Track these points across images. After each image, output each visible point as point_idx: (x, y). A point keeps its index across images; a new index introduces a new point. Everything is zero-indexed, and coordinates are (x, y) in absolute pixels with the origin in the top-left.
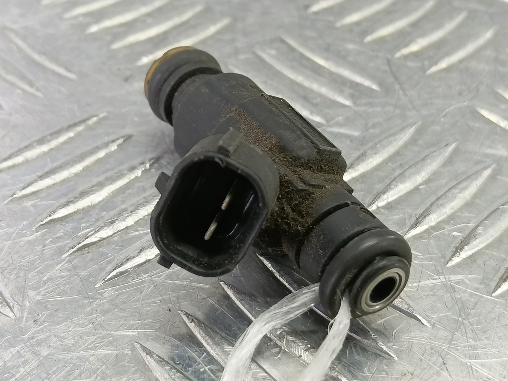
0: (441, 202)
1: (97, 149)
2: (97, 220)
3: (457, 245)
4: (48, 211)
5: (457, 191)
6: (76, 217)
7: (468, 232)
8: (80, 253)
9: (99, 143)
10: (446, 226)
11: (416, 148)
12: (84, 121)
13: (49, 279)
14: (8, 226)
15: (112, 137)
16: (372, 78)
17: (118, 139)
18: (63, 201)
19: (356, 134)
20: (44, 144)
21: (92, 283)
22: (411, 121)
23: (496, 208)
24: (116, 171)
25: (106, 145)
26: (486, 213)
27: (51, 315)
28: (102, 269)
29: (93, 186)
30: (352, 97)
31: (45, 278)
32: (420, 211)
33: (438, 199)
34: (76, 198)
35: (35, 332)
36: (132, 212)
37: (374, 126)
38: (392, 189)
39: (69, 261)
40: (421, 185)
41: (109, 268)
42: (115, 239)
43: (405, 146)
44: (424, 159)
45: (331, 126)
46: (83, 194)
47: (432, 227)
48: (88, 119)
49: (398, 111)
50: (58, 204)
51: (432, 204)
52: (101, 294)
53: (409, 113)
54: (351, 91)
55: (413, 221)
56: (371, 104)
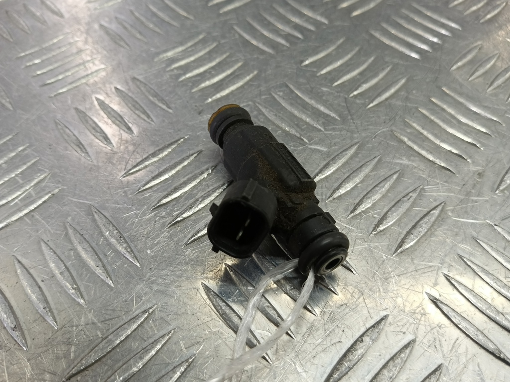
0: (369, 195)
1: (183, 160)
2: (183, 205)
3: (376, 223)
4: (157, 200)
5: (378, 188)
6: (172, 204)
7: (382, 215)
8: (174, 226)
9: (184, 156)
10: (371, 211)
11: (357, 159)
12: (177, 141)
13: (158, 243)
14: (137, 209)
15: (192, 152)
16: (336, 111)
17: (194, 153)
18: (165, 193)
19: (325, 149)
20: (155, 157)
21: (180, 245)
22: (356, 141)
23: (399, 199)
24: (193, 174)
25: (188, 157)
26: (393, 203)
27: (158, 265)
28: (185, 237)
29: (181, 184)
30: (324, 124)
31: (155, 242)
32: (357, 201)
33: (367, 193)
34: (172, 192)
35: (150, 276)
36: (201, 201)
37: (335, 144)
38: (343, 187)
39: (168, 232)
40: (358, 184)
41: (190, 236)
42: (193, 218)
43: (351, 158)
44: (361, 167)
45: (311, 144)
46: (176, 190)
47: (362, 211)
48: (179, 140)
49: (349, 134)
50: (163, 195)
51: (364, 197)
52: (185, 252)
53: (355, 136)
54: (323, 120)
55: (352, 208)
56: (334, 129)
